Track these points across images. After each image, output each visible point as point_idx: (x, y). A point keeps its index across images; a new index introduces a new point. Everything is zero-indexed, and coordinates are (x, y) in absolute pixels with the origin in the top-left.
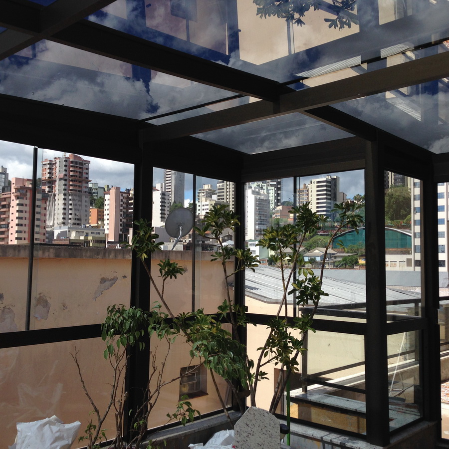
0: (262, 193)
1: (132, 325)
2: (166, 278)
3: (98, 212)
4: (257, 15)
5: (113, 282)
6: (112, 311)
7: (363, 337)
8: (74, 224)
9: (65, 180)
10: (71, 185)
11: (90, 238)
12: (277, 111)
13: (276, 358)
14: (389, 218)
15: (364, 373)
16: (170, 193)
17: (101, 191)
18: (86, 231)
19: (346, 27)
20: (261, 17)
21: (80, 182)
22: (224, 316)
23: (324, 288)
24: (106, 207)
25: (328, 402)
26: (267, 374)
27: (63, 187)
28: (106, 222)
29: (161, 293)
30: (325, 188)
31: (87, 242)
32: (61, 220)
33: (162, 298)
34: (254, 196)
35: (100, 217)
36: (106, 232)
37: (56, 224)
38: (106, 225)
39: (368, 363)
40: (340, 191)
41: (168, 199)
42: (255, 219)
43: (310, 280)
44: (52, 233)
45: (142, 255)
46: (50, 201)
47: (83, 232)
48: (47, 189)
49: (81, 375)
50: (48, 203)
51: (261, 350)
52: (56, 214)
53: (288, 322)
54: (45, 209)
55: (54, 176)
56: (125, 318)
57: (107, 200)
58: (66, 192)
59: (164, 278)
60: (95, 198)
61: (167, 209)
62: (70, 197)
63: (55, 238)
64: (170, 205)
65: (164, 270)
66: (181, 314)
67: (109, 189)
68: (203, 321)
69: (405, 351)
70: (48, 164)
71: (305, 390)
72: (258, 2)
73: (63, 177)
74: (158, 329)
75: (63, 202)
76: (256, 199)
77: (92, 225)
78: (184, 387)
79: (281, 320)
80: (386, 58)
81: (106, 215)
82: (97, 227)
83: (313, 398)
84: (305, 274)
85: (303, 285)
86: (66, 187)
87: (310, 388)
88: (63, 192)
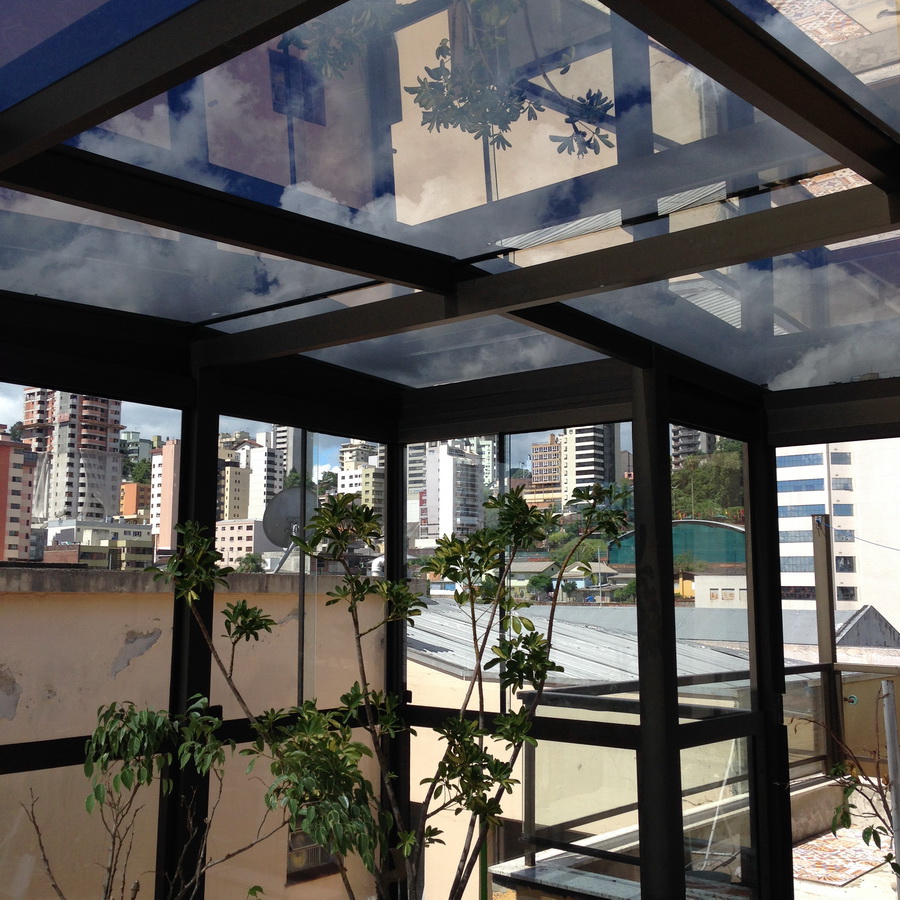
0: (468, 452)
1: (146, 744)
2: (239, 639)
3: (139, 490)
4: (423, 124)
5: (151, 639)
6: (106, 717)
7: (633, 753)
8: (90, 515)
9: (73, 426)
10: (85, 436)
11: (121, 543)
12: (451, 313)
13: (458, 799)
14: (718, 502)
15: (636, 827)
16: (285, 451)
17: (144, 448)
18: (113, 530)
19: (591, 151)
20: (430, 129)
21: (102, 429)
22: (351, 716)
23: (554, 657)
24: (155, 481)
25: (573, 885)
26: (441, 832)
27: (68, 440)
28: (154, 511)
29: (228, 670)
30: (592, 443)
31: (114, 552)
32: (62, 508)
33: (229, 680)
34: (451, 458)
35: (143, 501)
36: (155, 531)
37: (52, 515)
38: (155, 516)
39: (643, 806)
40: (622, 450)
41: (281, 465)
42: (455, 504)
43: (527, 641)
44: (43, 534)
45: (187, 594)
46: (39, 470)
47: (107, 531)
48: (35, 444)
49: (42, 847)
50: (35, 473)
51: (429, 784)
52: (53, 495)
53: (486, 724)
54: (30, 484)
55: (49, 418)
56: (131, 731)
57: (157, 466)
58: (74, 450)
59: (233, 640)
60: (132, 460)
61: (278, 483)
62: (82, 461)
63: (50, 544)
64: (285, 476)
65: (235, 622)
66: (267, 713)
67: (161, 444)
68: (312, 726)
69: (735, 775)
70: (39, 393)
71: (531, 861)
72: (424, 101)
73: (67, 419)
74: (199, 752)
75: (67, 469)
76: (455, 465)
77: (126, 517)
78: (298, 855)
79: (467, 722)
80: (667, 216)
81: (155, 496)
82: (135, 521)
83: (545, 878)
84: (517, 629)
85: (514, 651)
86: (74, 440)
87: (540, 856)
88: (68, 449)
